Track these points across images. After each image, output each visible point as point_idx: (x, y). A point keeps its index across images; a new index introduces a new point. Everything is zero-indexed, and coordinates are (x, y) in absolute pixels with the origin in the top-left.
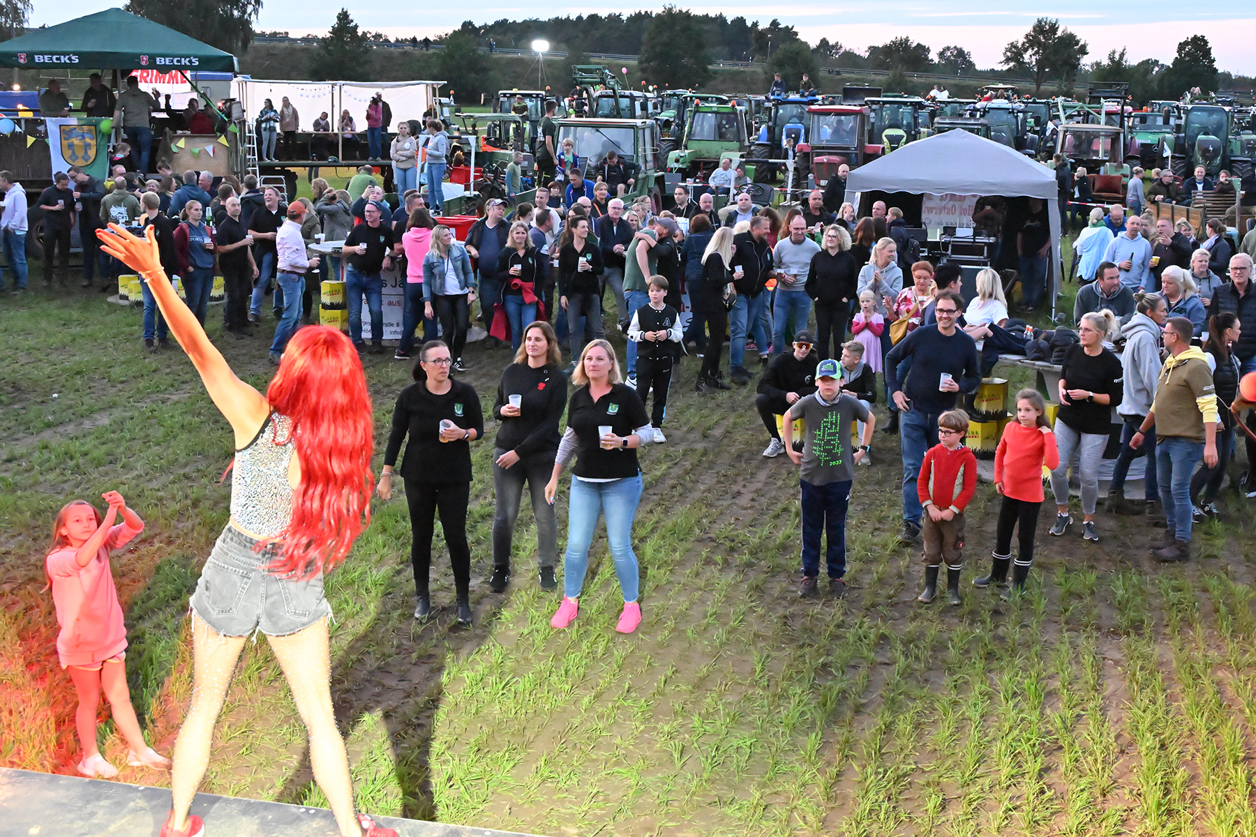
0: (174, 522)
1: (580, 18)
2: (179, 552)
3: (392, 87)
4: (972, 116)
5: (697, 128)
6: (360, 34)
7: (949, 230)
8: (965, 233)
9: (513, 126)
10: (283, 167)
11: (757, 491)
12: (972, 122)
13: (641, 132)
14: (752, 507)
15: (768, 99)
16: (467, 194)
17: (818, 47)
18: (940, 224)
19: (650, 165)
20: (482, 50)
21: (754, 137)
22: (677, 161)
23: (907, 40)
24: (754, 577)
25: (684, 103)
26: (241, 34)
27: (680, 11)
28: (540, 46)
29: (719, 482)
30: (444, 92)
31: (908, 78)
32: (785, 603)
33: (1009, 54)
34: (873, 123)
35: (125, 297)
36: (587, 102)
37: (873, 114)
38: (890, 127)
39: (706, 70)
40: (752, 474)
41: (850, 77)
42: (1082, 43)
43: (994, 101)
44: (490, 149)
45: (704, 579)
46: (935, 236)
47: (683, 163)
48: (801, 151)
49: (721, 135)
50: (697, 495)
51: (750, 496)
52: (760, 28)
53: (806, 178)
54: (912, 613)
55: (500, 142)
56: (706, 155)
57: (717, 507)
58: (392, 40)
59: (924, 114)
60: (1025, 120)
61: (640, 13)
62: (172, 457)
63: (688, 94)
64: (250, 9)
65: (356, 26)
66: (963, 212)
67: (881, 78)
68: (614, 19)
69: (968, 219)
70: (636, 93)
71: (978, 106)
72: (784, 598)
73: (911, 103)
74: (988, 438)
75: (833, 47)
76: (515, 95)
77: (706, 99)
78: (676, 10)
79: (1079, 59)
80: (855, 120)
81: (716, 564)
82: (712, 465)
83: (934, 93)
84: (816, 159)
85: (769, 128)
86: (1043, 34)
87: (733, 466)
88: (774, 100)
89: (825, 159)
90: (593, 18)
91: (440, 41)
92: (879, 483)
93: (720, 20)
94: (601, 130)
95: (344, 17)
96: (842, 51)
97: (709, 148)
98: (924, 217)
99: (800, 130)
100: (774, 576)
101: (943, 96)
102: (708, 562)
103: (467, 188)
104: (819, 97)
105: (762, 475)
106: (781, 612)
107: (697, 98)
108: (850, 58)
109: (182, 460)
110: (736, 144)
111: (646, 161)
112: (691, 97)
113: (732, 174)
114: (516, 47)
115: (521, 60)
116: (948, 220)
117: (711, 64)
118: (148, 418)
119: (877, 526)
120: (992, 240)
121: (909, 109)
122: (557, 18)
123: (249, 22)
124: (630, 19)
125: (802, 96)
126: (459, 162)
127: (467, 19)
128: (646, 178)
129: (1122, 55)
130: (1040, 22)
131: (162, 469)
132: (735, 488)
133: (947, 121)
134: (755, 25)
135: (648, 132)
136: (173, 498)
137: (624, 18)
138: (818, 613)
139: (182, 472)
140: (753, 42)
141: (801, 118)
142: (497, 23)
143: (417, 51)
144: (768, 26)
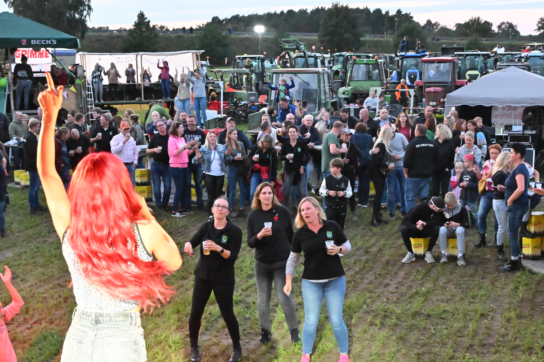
0: (53, 311)
1: (282, 12)
2: (57, 328)
3: (172, 55)
4: (520, 61)
5: (355, 74)
6: (151, 26)
7: (508, 128)
8: (518, 129)
9: (245, 76)
10: (109, 105)
11: (399, 283)
12: (520, 64)
13: (321, 76)
14: (396, 292)
15: (396, 56)
16: (219, 116)
17: (426, 25)
18: (501, 124)
19: (328, 96)
20: (224, 33)
21: (389, 78)
22: (344, 93)
23: (479, 19)
24: (399, 332)
25: (347, 59)
26: (81, 28)
27: (342, 6)
28: (260, 29)
29: (376, 278)
30: (203, 57)
31: (481, 42)
32: (419, 347)
33: (540, 25)
34: (460, 67)
35: (18, 183)
36: (289, 60)
37: (460, 62)
38: (471, 69)
39: (359, 41)
40: (395, 272)
41: (445, 42)
43: (532, 52)
44: (232, 90)
45: (370, 334)
46: (500, 132)
47: (347, 95)
48: (417, 85)
49: (369, 77)
50: (363, 286)
51: (395, 286)
52: (390, 14)
53: (421, 101)
54: (494, 350)
55: (238, 86)
56: (361, 90)
57: (375, 293)
58: (171, 29)
59: (491, 61)
61: (318, 8)
62: (51, 274)
63: (348, 54)
64: (85, 13)
65: (149, 22)
66: (516, 117)
67: (464, 42)
68: (303, 12)
69: (519, 121)
70: (318, 55)
72: (418, 344)
73: (483, 55)
74: (536, 247)
75: (434, 24)
76: (245, 58)
77: (359, 57)
78: (340, 5)
80: (450, 65)
81: (376, 325)
82: (371, 269)
83: (495, 50)
84: (427, 90)
85: (398, 73)
87: (384, 269)
88: (401, 56)
89: (432, 89)
90: (291, 12)
91: (200, 29)
92: (471, 276)
93: (366, 10)
94: (298, 75)
95: (141, 16)
96: (440, 27)
97: (363, 85)
98: (493, 120)
99: (416, 73)
100: (411, 331)
101: (502, 51)
102: (372, 324)
103: (219, 113)
104: (427, 53)
105: (402, 274)
106: (416, 351)
107: (354, 56)
108: (445, 31)
109: (57, 276)
110: (378, 83)
111: (325, 93)
112: (351, 56)
113: (377, 100)
114: (245, 31)
115: (248, 39)
116: (507, 122)
117: (362, 37)
118: (35, 252)
119: (471, 300)
120: (534, 132)
122: (269, 13)
124: (313, 12)
125: (417, 52)
126: (213, 99)
127: (215, 16)
128: (327, 103)
131: (45, 281)
132: (386, 281)
133: (505, 64)
134: (387, 13)
135: (326, 76)
136: (52, 298)
137: (309, 11)
138: (438, 351)
139: (57, 282)
140: (386, 23)
141: (417, 66)
142: (233, 17)
143: (186, 35)
144: (395, 13)
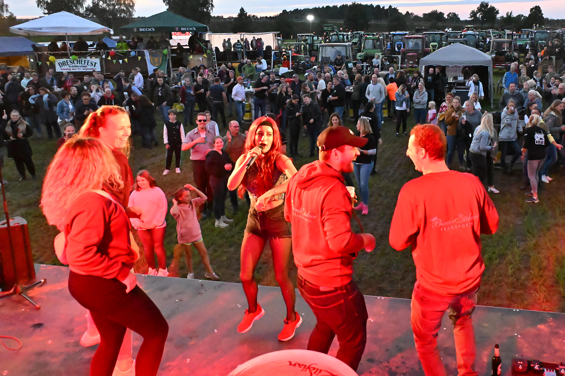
4: (461, 37)
5: (366, 45)
6: (248, 16)
8: (461, 79)
9: (303, 46)
12: (461, 39)
13: (348, 48)
17: (406, 14)
18: (451, 76)
20: (290, 20)
21: (386, 47)
22: (360, 56)
23: (436, 11)
25: (361, 36)
26: (207, 17)
27: (358, 4)
28: (310, 18)
31: (438, 24)
33: (472, 15)
34: (427, 41)
37: (427, 38)
38: (433, 42)
39: (367, 24)
41: (417, 25)
42: (497, 10)
43: (468, 31)
46: (451, 80)
47: (362, 57)
48: (402, 51)
49: (374, 47)
52: (385, 8)
53: (405, 61)
56: (370, 54)
58: (259, 17)
59: (444, 37)
60: (478, 38)
61: (344, 5)
63: (362, 33)
64: (210, 8)
65: (247, 13)
66: (460, 72)
67: (428, 25)
68: (335, 7)
69: (461, 74)
70: (345, 33)
71: (462, 33)
73: (439, 33)
75: (411, 14)
76: (303, 35)
77: (368, 35)
78: (356, 3)
79: (496, 15)
80: (421, 40)
84: (408, 54)
85: (391, 44)
86: (483, 7)
88: (392, 34)
89: (411, 54)
91: (276, 17)
93: (372, 6)
94: (334, 48)
95: (242, 10)
96: (414, 15)
97: (371, 52)
99: (401, 44)
107: (366, 34)
108: (417, 17)
110: (379, 50)
114: (301, 18)
115: (303, 23)
116: (454, 74)
117: (369, 22)
121: (439, 36)
123: (210, 13)
124: (341, 7)
126: (285, 59)
127: (284, 9)
129: (511, 13)
130: (482, 3)
133: (452, 40)
134: (383, 7)
135: (350, 47)
137: (338, 7)
140: (383, 13)
142: (295, 10)
143: (268, 21)
144: (388, 8)
